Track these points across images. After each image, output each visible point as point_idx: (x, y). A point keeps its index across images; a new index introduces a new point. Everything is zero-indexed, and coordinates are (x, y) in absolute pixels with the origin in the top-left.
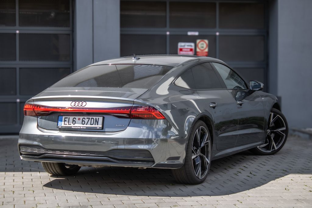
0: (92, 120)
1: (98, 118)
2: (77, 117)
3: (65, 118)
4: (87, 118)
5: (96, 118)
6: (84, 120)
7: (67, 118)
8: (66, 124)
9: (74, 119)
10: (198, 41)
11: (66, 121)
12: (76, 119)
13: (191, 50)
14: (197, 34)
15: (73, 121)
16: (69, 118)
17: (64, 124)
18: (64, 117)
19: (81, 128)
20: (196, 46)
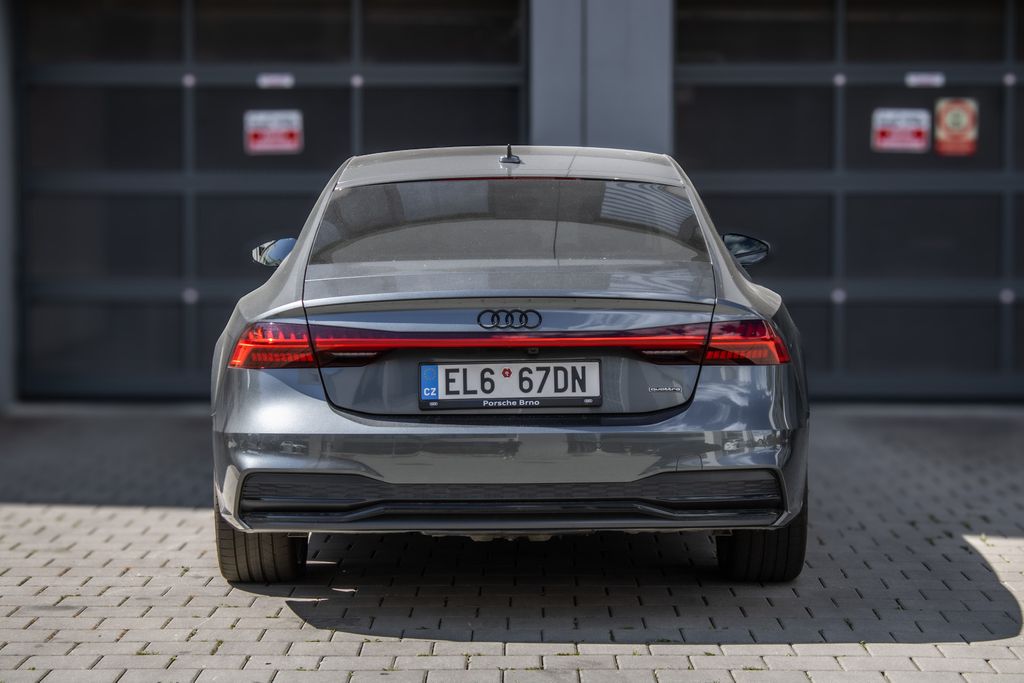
0: (561, 374)
1: (583, 368)
2: (498, 368)
3: (448, 372)
4: (538, 369)
5: (574, 369)
6: (526, 374)
7: (457, 371)
8: (457, 393)
9: (487, 375)
10: (942, 105)
11: (453, 381)
12: (492, 373)
13: (918, 134)
14: (936, 80)
15: (483, 380)
16: (465, 371)
17: (448, 392)
18: (441, 370)
19: (522, 403)
20: (935, 121)
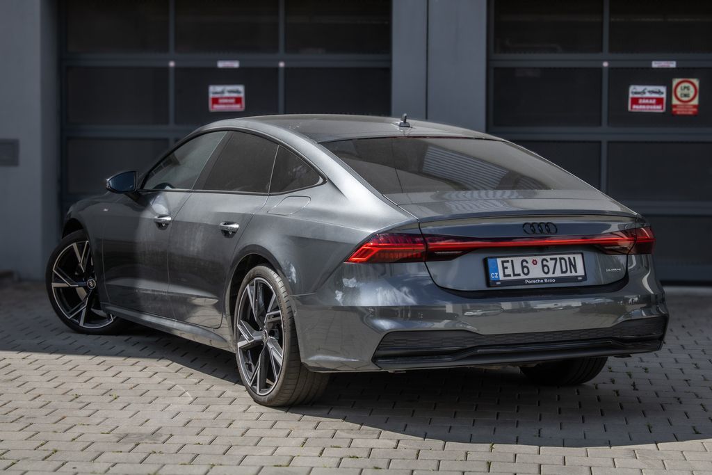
0: (563, 261)
1: (574, 258)
2: (529, 259)
3: (503, 262)
4: (551, 259)
5: (569, 258)
6: (545, 263)
7: (508, 261)
8: (510, 275)
9: (525, 264)
11: (507, 268)
12: (527, 262)
15: (523, 267)
16: (512, 261)
17: (505, 275)
18: (499, 261)
19: (546, 280)
